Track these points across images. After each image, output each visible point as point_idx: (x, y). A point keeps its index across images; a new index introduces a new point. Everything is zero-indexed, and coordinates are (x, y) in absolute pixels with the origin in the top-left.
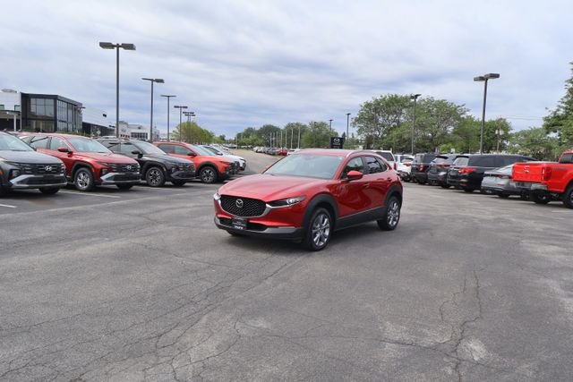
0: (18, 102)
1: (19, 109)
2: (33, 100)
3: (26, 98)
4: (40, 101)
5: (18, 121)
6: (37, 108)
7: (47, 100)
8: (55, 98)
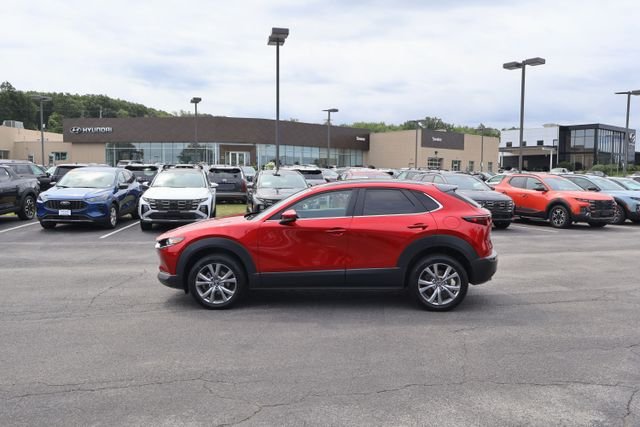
0: (557, 137)
1: (557, 144)
2: (573, 132)
3: (565, 131)
4: (580, 133)
5: (554, 156)
6: (577, 140)
7: (587, 131)
8: (596, 127)
